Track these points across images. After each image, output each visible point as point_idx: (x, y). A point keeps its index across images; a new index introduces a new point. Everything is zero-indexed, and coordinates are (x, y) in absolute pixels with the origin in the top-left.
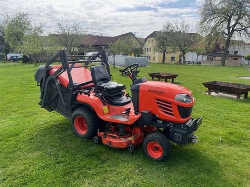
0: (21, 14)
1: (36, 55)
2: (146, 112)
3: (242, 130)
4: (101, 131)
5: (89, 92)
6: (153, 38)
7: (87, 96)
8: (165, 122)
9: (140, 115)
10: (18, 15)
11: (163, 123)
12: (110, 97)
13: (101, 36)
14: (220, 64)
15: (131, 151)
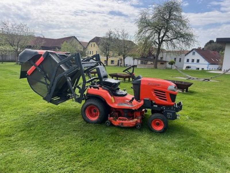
2: (148, 99)
6: (95, 43)
7: (97, 89)
8: (160, 106)
13: (43, 37)
15: (139, 128)
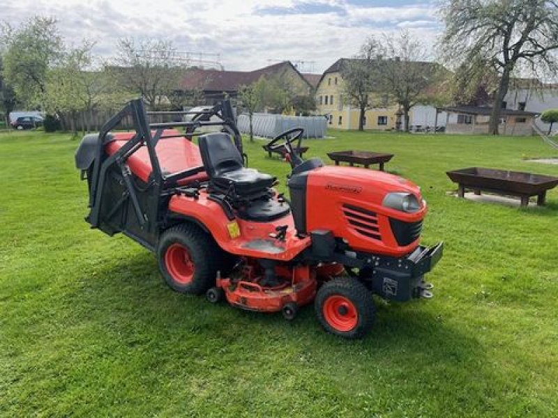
0: (39, 21)
1: (75, 114)
2: (321, 233)
3: (530, 272)
4: (224, 276)
5: (196, 192)
6: (337, 75)
7: (192, 199)
8: (363, 254)
9: (308, 239)
10: (34, 24)
11: (357, 257)
12: (244, 201)
13: (220, 69)
14: (487, 131)
15: (291, 318)
